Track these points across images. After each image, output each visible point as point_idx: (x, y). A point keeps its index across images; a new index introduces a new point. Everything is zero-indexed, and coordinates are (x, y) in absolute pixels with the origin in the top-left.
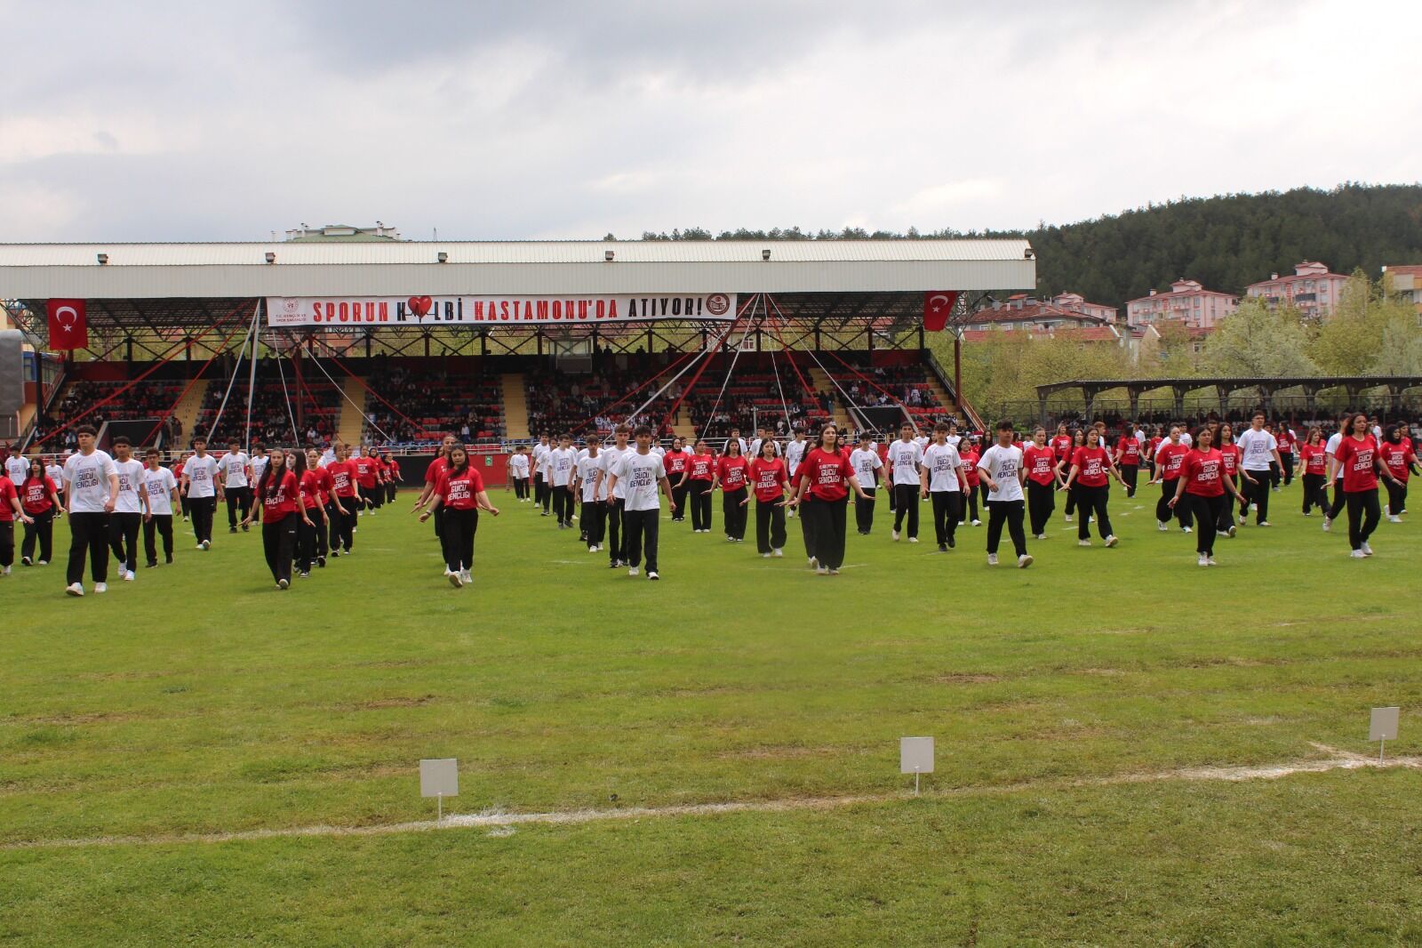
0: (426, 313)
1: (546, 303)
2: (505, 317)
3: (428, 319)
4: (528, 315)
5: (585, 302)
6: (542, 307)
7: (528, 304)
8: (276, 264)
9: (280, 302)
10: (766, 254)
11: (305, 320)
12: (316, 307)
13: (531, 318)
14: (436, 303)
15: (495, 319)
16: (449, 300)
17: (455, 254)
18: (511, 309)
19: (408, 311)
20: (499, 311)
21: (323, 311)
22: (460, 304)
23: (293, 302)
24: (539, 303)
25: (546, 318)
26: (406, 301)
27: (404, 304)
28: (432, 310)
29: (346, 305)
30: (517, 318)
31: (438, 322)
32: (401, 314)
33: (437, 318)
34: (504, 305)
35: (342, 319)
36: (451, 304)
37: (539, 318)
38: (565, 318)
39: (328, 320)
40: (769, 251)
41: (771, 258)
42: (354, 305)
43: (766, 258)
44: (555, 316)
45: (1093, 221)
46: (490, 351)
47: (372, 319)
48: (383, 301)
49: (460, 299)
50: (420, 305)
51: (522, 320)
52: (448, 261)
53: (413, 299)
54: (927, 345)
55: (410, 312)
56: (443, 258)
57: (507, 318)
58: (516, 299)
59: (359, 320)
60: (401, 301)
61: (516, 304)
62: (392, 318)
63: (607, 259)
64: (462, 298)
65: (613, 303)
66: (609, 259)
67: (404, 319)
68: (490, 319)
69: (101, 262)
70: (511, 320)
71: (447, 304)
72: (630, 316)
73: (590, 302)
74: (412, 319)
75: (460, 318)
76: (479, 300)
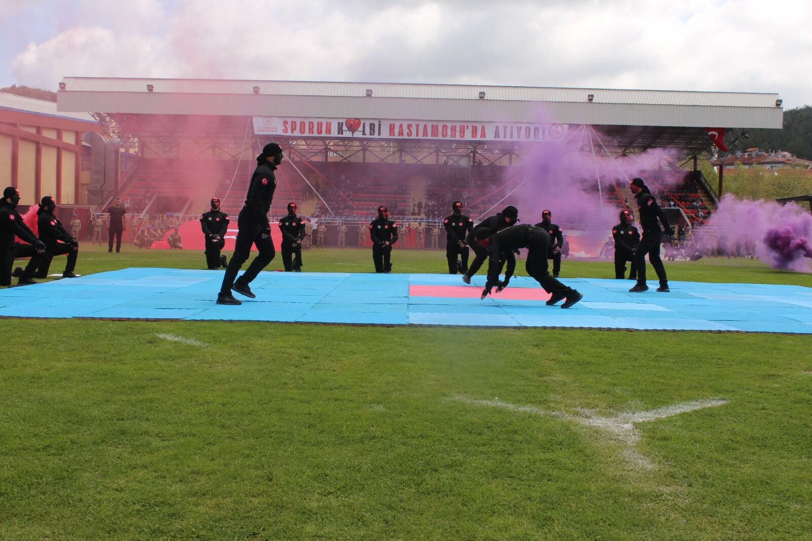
0: (357, 130)
1: (437, 126)
2: (410, 134)
3: (358, 134)
4: (425, 133)
5: (464, 126)
6: (435, 129)
7: (425, 127)
8: (260, 95)
9: (261, 119)
10: (591, 98)
11: (276, 131)
12: (285, 123)
13: (427, 136)
14: (364, 125)
15: (403, 135)
16: (372, 122)
17: (377, 92)
18: (414, 129)
19: (345, 128)
20: (406, 131)
21: (289, 126)
22: (380, 125)
23: (269, 119)
24: (433, 126)
25: (437, 136)
26: (344, 121)
27: (342, 123)
28: (361, 128)
29: (304, 123)
30: (417, 135)
31: (364, 136)
32: (340, 131)
33: (364, 134)
34: (409, 126)
35: (301, 132)
36: (374, 125)
37: (432, 136)
38: (450, 136)
39: (292, 132)
40: (592, 96)
41: (594, 101)
42: (310, 123)
43: (590, 100)
44: (443, 135)
45: (798, 109)
46: (405, 161)
47: (321, 133)
48: (329, 121)
49: (380, 122)
50: (353, 125)
51: (420, 137)
52: (373, 95)
53: (349, 120)
54: (699, 168)
55: (346, 129)
56: (370, 93)
57: (411, 135)
58: (418, 123)
59: (313, 133)
60: (341, 121)
61: (417, 126)
62: (334, 133)
63: (480, 97)
64: (381, 121)
65: (483, 128)
66: (482, 98)
67: (342, 134)
68: (399, 135)
69: (149, 90)
70: (414, 137)
71: (371, 124)
72: (495, 137)
73: (468, 127)
74: (347, 134)
75: (379, 134)
76: (392, 122)
